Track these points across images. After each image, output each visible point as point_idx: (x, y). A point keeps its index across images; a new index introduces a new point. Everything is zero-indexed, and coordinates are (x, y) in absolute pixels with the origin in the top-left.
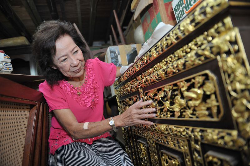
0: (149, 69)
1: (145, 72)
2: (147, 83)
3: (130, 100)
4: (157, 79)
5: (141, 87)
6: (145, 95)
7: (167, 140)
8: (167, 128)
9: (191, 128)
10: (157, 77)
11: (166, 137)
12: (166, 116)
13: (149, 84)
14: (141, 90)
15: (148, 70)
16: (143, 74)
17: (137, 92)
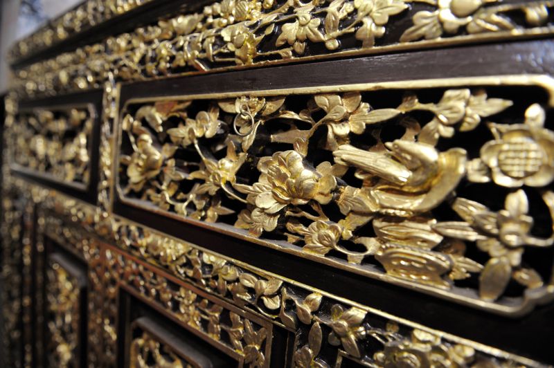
0: (175, 16)
1: (155, 24)
2: (151, 67)
3: (57, 116)
4: (205, 61)
5: (118, 79)
6: (124, 110)
7: (176, 298)
8: (190, 257)
9: (317, 296)
10: (211, 51)
11: (175, 287)
12: (203, 214)
13: (161, 73)
14: (112, 91)
15: (167, 20)
16: (141, 30)
17: (95, 95)
